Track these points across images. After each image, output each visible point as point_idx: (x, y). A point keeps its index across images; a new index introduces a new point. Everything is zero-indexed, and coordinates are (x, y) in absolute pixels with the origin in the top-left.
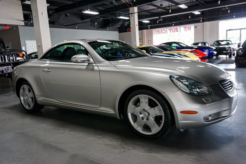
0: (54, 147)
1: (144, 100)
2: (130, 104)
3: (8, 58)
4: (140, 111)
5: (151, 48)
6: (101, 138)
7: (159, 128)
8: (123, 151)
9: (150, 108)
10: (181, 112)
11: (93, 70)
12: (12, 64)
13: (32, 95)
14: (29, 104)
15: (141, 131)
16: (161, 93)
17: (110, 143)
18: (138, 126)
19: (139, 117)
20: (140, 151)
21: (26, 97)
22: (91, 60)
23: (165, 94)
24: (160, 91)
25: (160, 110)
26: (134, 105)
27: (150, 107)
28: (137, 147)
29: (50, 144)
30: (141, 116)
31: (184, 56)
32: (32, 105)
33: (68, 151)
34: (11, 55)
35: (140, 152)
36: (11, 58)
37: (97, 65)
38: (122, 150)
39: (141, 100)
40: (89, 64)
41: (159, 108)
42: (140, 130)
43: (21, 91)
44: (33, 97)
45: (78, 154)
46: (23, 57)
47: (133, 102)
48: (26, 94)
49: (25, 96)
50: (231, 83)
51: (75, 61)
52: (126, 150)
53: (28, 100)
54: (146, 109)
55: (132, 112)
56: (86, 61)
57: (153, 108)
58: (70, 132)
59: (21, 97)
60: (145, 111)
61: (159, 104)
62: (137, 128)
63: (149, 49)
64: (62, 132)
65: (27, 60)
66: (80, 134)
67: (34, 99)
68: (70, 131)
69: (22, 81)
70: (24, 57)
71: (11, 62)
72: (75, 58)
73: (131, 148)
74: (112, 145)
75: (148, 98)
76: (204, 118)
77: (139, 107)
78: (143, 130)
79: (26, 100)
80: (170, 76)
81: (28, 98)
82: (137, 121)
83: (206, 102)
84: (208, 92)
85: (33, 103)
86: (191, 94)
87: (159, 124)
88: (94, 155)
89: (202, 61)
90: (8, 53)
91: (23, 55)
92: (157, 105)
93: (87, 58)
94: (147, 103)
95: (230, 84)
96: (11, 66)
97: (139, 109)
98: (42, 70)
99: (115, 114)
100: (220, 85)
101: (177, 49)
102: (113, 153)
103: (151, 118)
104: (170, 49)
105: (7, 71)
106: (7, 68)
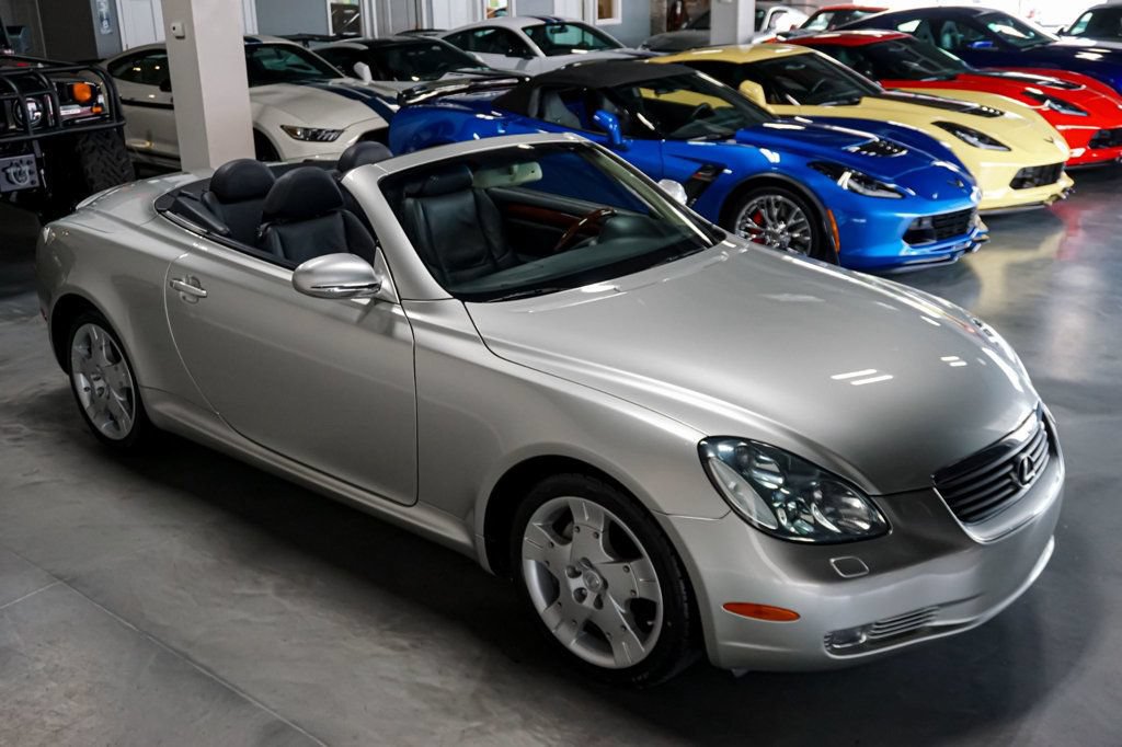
0: (203, 675)
1: (590, 523)
2: (535, 524)
3: (19, 111)
4: (568, 563)
6: (403, 649)
7: (643, 649)
8: (477, 729)
9: (611, 559)
10: (728, 606)
11: (388, 331)
12: (36, 145)
13: (127, 376)
14: (114, 413)
15: (573, 643)
16: (654, 513)
17: (435, 681)
18: (562, 620)
19: (568, 589)
21: (97, 379)
22: (386, 284)
23: (668, 521)
24: (647, 505)
25: (650, 580)
26: (549, 533)
27: (610, 555)
28: (542, 719)
29: (187, 657)
30: (576, 583)
31: (975, 140)
32: (127, 424)
33: (256, 700)
34: (33, 97)
38: (475, 724)
39: (577, 520)
40: (377, 300)
41: (645, 572)
42: (569, 638)
43: (78, 349)
44: (129, 390)
45: (293, 726)
46: (92, 102)
47: (550, 517)
48: (98, 366)
49: (95, 376)
50: (1014, 470)
51: (309, 289)
52: (491, 728)
53: (108, 397)
54: (593, 563)
55: (542, 561)
57: (622, 565)
58: (279, 599)
59: (75, 375)
60: (591, 566)
61: (647, 555)
62: (557, 628)
64: (248, 591)
66: (320, 614)
67: (134, 396)
68: (280, 592)
69: (83, 309)
71: (32, 136)
73: (515, 718)
74: (438, 695)
75: (607, 517)
76: (826, 637)
77: (569, 546)
78: (581, 640)
79: (100, 395)
80: (704, 440)
81: (108, 386)
82: (560, 599)
83: (841, 574)
84: (866, 526)
85: (130, 415)
86: (779, 535)
87: (644, 631)
88: (355, 738)
89: (1095, 155)
90: (14, 87)
91: (95, 92)
92: (638, 555)
93: (369, 277)
94: (598, 536)
95: (1007, 476)
96: (32, 156)
97: (567, 557)
98: (171, 284)
99: (475, 552)
100: (935, 490)
101: (964, 63)
102: (433, 734)
103: (612, 604)
104: (923, 64)
105: (15, 180)
106: (11, 165)
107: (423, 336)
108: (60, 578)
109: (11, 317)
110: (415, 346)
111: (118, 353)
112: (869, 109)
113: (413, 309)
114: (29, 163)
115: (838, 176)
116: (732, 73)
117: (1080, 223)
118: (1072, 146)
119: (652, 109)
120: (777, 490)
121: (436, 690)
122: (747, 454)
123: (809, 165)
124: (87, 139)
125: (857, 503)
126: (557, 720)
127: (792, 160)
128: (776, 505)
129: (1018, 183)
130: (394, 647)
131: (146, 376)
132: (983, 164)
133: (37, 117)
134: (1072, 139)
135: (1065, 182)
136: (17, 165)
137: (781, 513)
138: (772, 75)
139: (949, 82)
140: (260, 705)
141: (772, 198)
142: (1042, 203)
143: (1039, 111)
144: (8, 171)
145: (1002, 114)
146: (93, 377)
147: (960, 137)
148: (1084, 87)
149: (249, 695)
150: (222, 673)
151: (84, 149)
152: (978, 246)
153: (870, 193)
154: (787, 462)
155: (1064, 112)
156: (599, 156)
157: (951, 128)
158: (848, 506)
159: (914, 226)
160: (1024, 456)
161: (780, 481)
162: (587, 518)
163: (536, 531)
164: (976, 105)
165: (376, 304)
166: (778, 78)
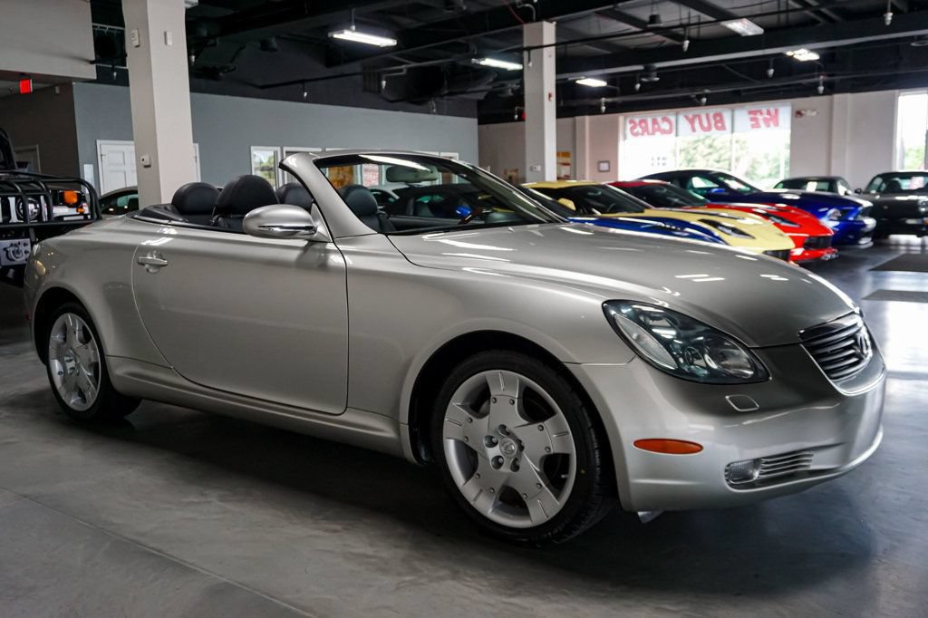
0: (154, 554)
1: (505, 393)
2: (455, 404)
3: (21, 207)
4: (487, 434)
5: (600, 193)
6: (335, 531)
7: (558, 503)
8: (410, 581)
9: (526, 422)
10: (642, 444)
11: (323, 266)
12: (32, 231)
13: (95, 353)
14: (82, 388)
15: (490, 510)
16: (568, 365)
17: (370, 551)
18: (481, 491)
19: (486, 458)
20: (475, 588)
21: (71, 360)
22: (321, 229)
23: (582, 370)
24: (561, 360)
25: (562, 434)
26: (467, 410)
27: (524, 418)
28: (468, 572)
29: (138, 543)
30: (493, 452)
31: (730, 231)
32: (92, 394)
33: (203, 569)
34: (33, 196)
35: (472, 590)
36: (31, 207)
37: (342, 247)
38: (408, 578)
39: (493, 393)
40: (312, 242)
41: (558, 424)
42: (486, 506)
43: (56, 337)
44: (98, 363)
45: (239, 585)
46: (77, 205)
47: (467, 399)
48: (71, 348)
49: (68, 358)
50: (856, 343)
51: (256, 228)
52: (424, 580)
53: (78, 374)
54: (510, 427)
55: (460, 438)
56: (303, 231)
57: (537, 425)
58: (221, 504)
59: (51, 361)
60: (508, 434)
61: (560, 411)
62: (475, 499)
63: (590, 194)
64: (196, 500)
65: (95, 216)
66: (260, 512)
67: (101, 370)
68: (222, 499)
69: (62, 300)
70: (82, 207)
71: (29, 224)
72: (257, 216)
74: (373, 560)
75: (522, 383)
76: (726, 471)
77: (486, 419)
78: (498, 506)
79: (71, 374)
80: (604, 303)
81: (78, 364)
82: (479, 471)
83: (737, 409)
84: (750, 373)
85: (96, 387)
86: (679, 374)
87: (556, 484)
88: (298, 592)
90: (18, 187)
91: (81, 198)
92: (552, 413)
93: (308, 221)
94: (514, 402)
95: (849, 347)
96: (29, 240)
97: (485, 428)
98: (138, 261)
99: (399, 442)
101: (708, 201)
102: (370, 586)
103: (528, 464)
104: (681, 200)
105: (14, 258)
106: (11, 245)
107: (350, 261)
108: (25, 496)
110: (347, 272)
111: (91, 333)
113: (344, 243)
114: (25, 245)
116: (554, 194)
120: (672, 339)
121: (369, 557)
128: (676, 353)
131: (112, 346)
133: (35, 214)
136: (16, 246)
138: (579, 196)
139: (701, 206)
140: (206, 573)
143: (769, 221)
144: (8, 250)
145: (743, 219)
147: (720, 229)
148: (793, 211)
149: (198, 566)
150: (170, 553)
155: (783, 224)
157: (716, 225)
161: (673, 333)
162: (503, 388)
163: (456, 409)
164: (725, 214)
165: (312, 244)
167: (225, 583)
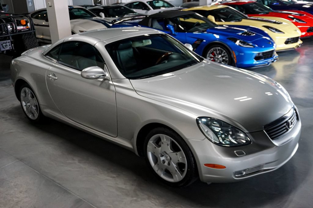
1: (166, 142)
2: (151, 142)
3: (6, 28)
4: (160, 153)
7: (182, 177)
8: (135, 200)
9: (172, 152)
10: (205, 165)
11: (108, 88)
12: (11, 37)
13: (36, 102)
14: (33, 112)
16: (184, 139)
18: (159, 169)
19: (160, 160)
22: (107, 75)
23: (188, 141)
24: (182, 136)
25: (183, 157)
26: (155, 144)
27: (171, 150)
30: (162, 158)
31: (274, 31)
32: (37, 115)
33: (73, 192)
34: (10, 24)
38: (135, 198)
39: (162, 141)
41: (182, 154)
42: (161, 174)
43: (22, 94)
44: (37, 106)
45: (83, 200)
46: (26, 25)
47: (155, 140)
48: (28, 99)
50: (287, 125)
52: (139, 200)
53: (31, 108)
54: (167, 153)
55: (153, 152)
57: (175, 153)
58: (79, 164)
59: (22, 102)
61: (182, 150)
62: (157, 171)
65: (33, 29)
66: (91, 168)
67: (38, 107)
68: (79, 162)
69: (23, 83)
70: (28, 26)
72: (86, 72)
73: (146, 197)
75: (171, 139)
76: (234, 173)
77: (160, 148)
78: (164, 174)
79: (29, 107)
80: (198, 118)
81: (31, 105)
82: (158, 163)
83: (237, 155)
84: (244, 142)
85: (37, 113)
86: (220, 144)
87: (182, 171)
88: (101, 203)
89: (308, 34)
90: (4, 21)
91: (27, 22)
92: (180, 150)
93: (102, 73)
94: (168, 145)
95: (285, 126)
96: (9, 40)
97: (160, 151)
98: (48, 76)
99: (134, 150)
100: (264, 131)
101: (271, 9)
102: (123, 201)
103: (173, 164)
104: (259, 9)
105: (5, 48)
106: (4, 43)
107: (118, 89)
108: (18, 159)
109: (5, 86)
110: (116, 92)
111: (33, 96)
112: (244, 22)
113: (115, 82)
114: (9, 42)
115: (236, 41)
116: (205, 13)
117: (304, 53)
118: (302, 32)
119: (183, 24)
120: (219, 132)
121: (123, 189)
122: (210, 121)
123: (227, 39)
124: (25, 35)
125: (242, 135)
126: (157, 197)
127: (222, 37)
128: (219, 136)
129: (287, 42)
130: (111, 177)
131: (41, 102)
132: (277, 37)
133: (11, 30)
134: (302, 30)
135: (300, 42)
136: (6, 43)
137: (220, 138)
138: (217, 13)
139: (267, 15)
140: (74, 194)
141: (217, 48)
142: (293, 48)
143: (293, 22)
144: (3, 45)
145: (282, 23)
146: (27, 102)
147: (270, 30)
148: (305, 15)
149: (71, 191)
150: (63, 185)
151: (24, 38)
152: (276, 61)
153: (245, 46)
154: (221, 124)
155: (299, 22)
156: (168, 37)
157: (268, 27)
158: (239, 136)
159: (257, 55)
160: (289, 121)
161: (220, 129)
162: (165, 140)
163: (151, 143)
164: (275, 21)
165: (105, 80)
166: (219, 14)
167: (79, 199)
